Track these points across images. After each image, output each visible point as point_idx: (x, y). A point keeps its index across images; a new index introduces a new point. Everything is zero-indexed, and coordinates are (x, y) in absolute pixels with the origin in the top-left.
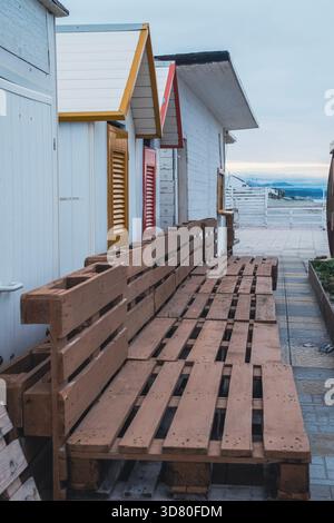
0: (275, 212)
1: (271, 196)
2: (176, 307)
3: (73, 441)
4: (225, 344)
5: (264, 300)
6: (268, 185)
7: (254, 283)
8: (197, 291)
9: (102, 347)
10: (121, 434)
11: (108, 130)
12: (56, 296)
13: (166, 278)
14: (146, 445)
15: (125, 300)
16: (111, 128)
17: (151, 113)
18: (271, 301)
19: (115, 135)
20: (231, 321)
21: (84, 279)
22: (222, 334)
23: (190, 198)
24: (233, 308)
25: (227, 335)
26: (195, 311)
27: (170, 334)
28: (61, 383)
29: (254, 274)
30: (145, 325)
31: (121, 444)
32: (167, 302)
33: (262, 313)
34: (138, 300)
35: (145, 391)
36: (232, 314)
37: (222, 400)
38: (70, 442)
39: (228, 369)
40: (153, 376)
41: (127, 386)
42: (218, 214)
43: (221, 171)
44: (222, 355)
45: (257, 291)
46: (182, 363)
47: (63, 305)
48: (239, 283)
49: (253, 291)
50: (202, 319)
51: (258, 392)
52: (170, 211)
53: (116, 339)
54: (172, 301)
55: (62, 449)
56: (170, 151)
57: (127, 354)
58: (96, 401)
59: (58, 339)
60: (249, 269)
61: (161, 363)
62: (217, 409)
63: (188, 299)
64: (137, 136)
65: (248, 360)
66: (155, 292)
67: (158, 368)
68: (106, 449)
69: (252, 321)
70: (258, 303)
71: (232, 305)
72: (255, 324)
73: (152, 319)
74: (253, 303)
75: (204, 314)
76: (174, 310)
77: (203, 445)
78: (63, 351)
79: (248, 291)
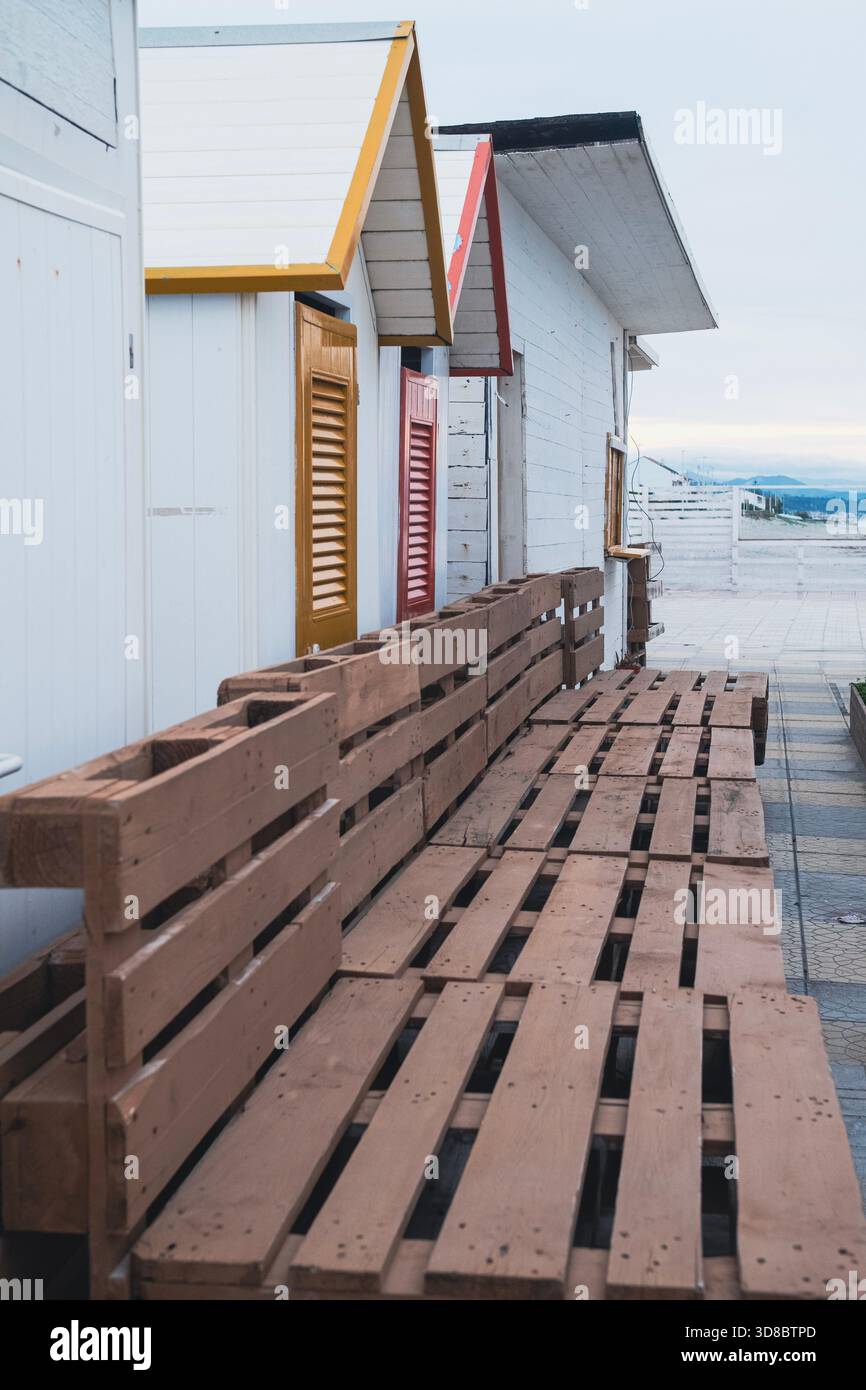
0: (759, 553)
1: (749, 510)
2: (488, 816)
3: (151, 1247)
4: (622, 926)
5: (734, 797)
6: (738, 482)
7: (705, 746)
8: (547, 768)
9: (260, 943)
10: (302, 1222)
11: (298, 319)
12: (104, 804)
13: (460, 731)
14: (376, 1266)
15: (332, 802)
16: (308, 313)
17: (422, 275)
18: (752, 799)
19: (318, 334)
20: (639, 856)
21: (202, 746)
22: (612, 897)
23: (531, 513)
24: (646, 818)
25: (629, 900)
26: (540, 826)
27: (465, 896)
28: (117, 1070)
29: (705, 721)
30: (395, 871)
31: (298, 1261)
32: (461, 800)
33: (726, 835)
34: (377, 796)
35: (384, 1076)
36: (642, 837)
37: (612, 1109)
38: (143, 1252)
39: (629, 1007)
40: (413, 1026)
41: (332, 1061)
42: (608, 556)
43: (617, 443)
44: (612, 960)
45: (713, 770)
46: (495, 985)
47: (127, 830)
48: (662, 745)
49: (701, 769)
50: (558, 853)
51: (717, 1083)
52: (477, 546)
53: (303, 917)
54: (475, 796)
55: (119, 1274)
56: (477, 382)
57: (336, 958)
58: (236, 1108)
59: (109, 936)
60: (691, 709)
61: (434, 986)
62: (594, 1137)
63: (520, 791)
64: (383, 340)
65: (687, 978)
66: (426, 772)
67: (426, 1001)
68: (254, 1273)
69: (698, 858)
70: (714, 805)
71: (644, 809)
72: (708, 868)
73: (417, 850)
74: (703, 806)
75: (565, 834)
76: (480, 824)
77: (548, 1268)
78: (123, 972)
79: (688, 769)
